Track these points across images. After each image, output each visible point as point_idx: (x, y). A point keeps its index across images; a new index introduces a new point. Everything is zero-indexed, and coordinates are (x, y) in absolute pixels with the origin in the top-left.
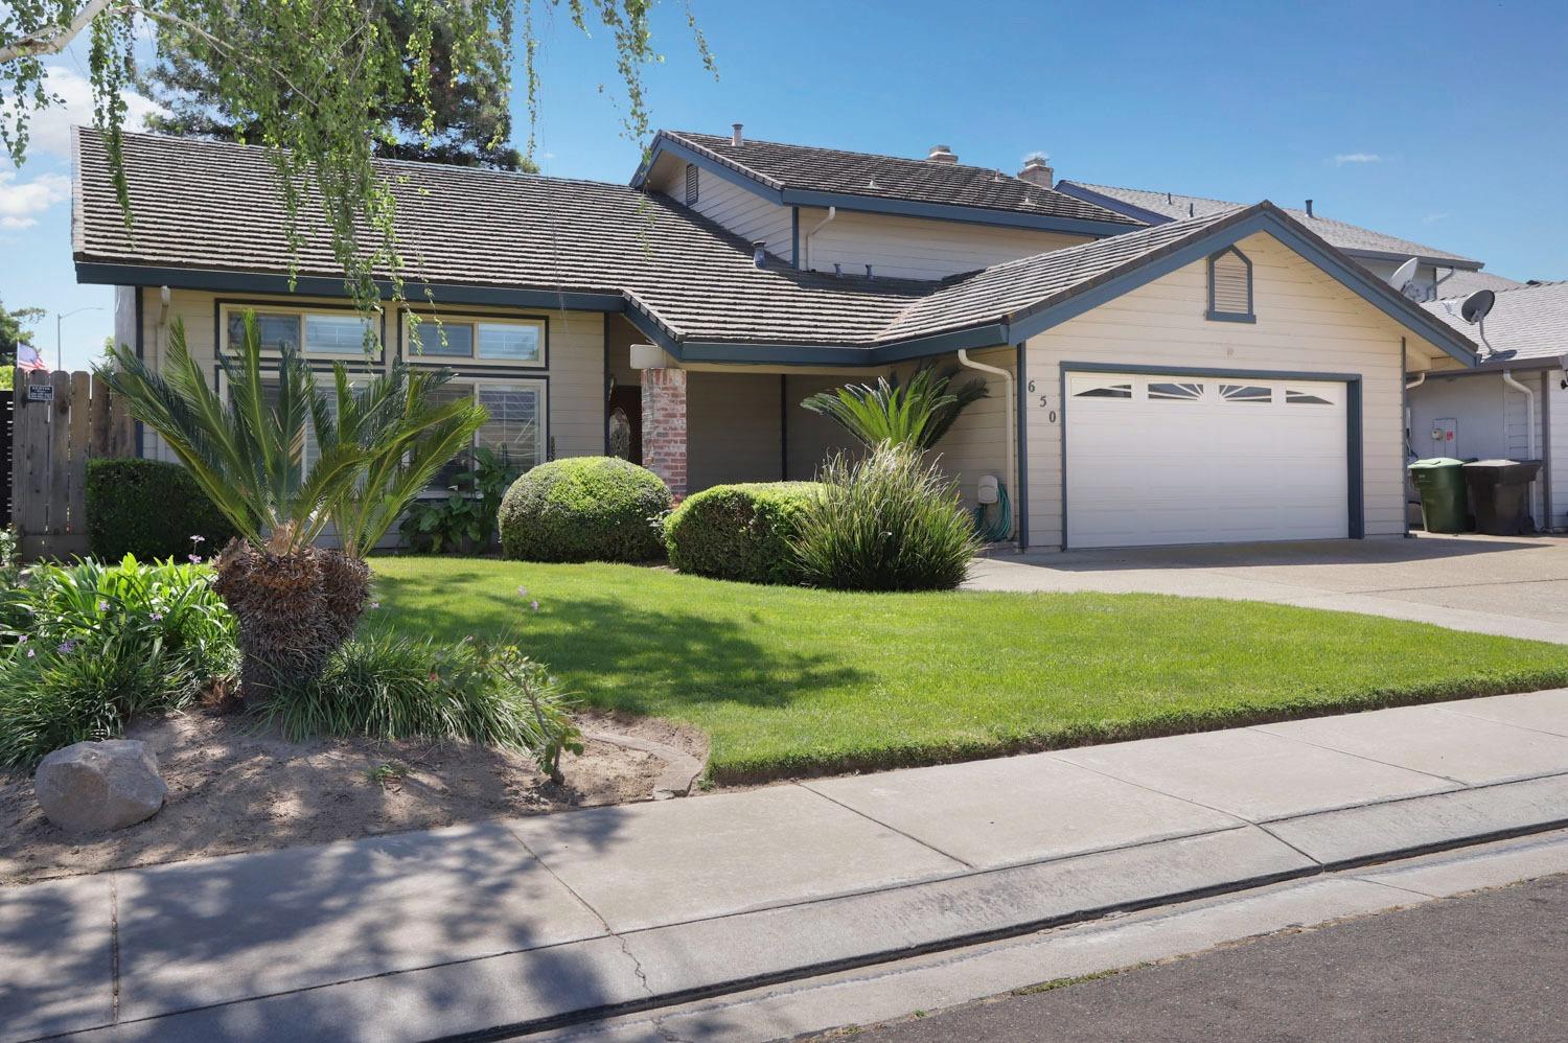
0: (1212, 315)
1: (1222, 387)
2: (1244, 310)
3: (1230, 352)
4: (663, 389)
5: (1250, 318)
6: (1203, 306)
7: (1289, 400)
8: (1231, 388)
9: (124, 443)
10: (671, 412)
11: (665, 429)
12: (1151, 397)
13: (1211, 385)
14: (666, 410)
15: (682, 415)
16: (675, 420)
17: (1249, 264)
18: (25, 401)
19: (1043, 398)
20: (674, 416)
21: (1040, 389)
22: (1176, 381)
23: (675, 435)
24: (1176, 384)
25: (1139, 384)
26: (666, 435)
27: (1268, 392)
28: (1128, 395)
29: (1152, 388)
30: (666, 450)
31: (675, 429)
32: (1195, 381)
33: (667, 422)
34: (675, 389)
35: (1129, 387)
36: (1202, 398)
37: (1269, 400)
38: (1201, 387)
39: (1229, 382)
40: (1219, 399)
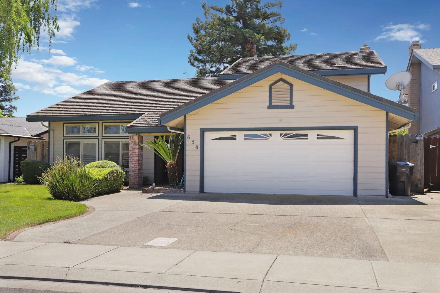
0: (270, 107)
1: (281, 134)
2: (288, 103)
3: (281, 120)
4: (132, 141)
5: (291, 106)
6: (268, 104)
7: (318, 138)
8: (286, 135)
9: (46, 157)
10: (133, 148)
11: (132, 153)
12: (245, 139)
13: (276, 134)
14: (133, 147)
15: (137, 149)
16: (135, 150)
17: (291, 85)
18: (29, 148)
19: (193, 141)
20: (134, 149)
21: (192, 138)
22: (258, 133)
23: (135, 154)
24: (258, 134)
25: (240, 135)
26: (132, 154)
27: (307, 135)
28: (235, 139)
29: (246, 136)
30: (132, 159)
31: (135, 153)
32: (268, 132)
33: (133, 151)
34: (135, 141)
35: (236, 136)
36: (270, 139)
37: (307, 139)
38: (271, 135)
39: (284, 132)
40: (281, 139)
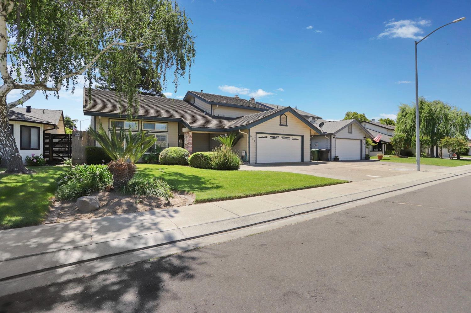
0: (280, 125)
2: (286, 124)
3: (283, 131)
5: (287, 126)
6: (280, 123)
7: (293, 139)
8: (283, 137)
13: (280, 136)
19: (253, 138)
21: (252, 136)
24: (275, 136)
25: (269, 136)
27: (289, 137)
28: (267, 138)
29: (271, 137)
32: (278, 136)
35: (267, 136)
36: (279, 139)
37: (289, 139)
39: (283, 136)
40: (282, 139)
